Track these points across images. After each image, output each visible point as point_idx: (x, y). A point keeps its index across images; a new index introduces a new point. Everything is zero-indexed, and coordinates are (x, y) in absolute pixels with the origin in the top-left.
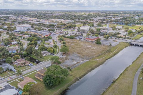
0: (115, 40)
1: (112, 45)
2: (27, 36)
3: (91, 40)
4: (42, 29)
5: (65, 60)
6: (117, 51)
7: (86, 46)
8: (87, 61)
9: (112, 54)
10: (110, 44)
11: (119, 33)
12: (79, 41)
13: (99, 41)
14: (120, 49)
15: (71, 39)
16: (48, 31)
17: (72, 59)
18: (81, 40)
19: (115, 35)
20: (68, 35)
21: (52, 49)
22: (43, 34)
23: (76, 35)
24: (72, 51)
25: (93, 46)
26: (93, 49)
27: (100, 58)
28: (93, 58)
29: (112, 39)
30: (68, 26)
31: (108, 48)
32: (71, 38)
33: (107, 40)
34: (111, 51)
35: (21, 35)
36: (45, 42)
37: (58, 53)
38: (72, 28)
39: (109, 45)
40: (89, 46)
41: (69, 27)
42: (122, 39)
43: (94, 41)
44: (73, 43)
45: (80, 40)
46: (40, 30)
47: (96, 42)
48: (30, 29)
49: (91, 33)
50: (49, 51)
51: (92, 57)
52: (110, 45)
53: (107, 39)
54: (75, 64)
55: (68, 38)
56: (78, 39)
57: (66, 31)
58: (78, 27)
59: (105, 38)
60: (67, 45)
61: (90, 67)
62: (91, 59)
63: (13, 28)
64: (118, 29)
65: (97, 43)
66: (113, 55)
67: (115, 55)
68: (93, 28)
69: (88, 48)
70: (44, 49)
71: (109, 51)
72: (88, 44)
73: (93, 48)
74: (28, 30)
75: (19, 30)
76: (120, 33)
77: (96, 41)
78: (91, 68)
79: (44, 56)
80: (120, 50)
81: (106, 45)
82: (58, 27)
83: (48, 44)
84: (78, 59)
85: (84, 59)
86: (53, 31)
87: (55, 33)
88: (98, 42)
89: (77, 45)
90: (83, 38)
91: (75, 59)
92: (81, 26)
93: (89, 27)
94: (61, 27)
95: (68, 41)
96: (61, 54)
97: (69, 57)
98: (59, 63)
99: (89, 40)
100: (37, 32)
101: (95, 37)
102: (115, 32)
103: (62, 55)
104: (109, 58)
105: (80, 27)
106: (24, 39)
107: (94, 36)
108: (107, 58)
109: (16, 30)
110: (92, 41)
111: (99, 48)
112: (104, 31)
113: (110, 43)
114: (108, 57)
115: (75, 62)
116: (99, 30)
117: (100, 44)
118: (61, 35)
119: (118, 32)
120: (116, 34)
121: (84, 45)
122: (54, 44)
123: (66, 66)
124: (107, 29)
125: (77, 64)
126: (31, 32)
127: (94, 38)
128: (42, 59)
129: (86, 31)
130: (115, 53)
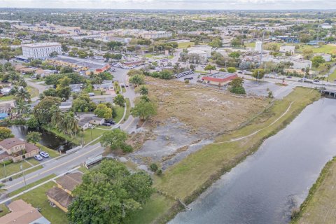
0: (281, 82)
1: (275, 95)
2: (48, 72)
3: (217, 83)
4: (89, 53)
5: (145, 140)
6: (291, 114)
7: (205, 98)
8: (208, 142)
9: (276, 121)
10: (270, 94)
11: (289, 64)
12: (186, 86)
13: (239, 86)
14: (297, 107)
15: (164, 81)
16: (105, 59)
17: (164, 138)
18: (190, 81)
19: (279, 70)
20: (157, 69)
21: (110, 109)
22: (89, 66)
23: (176, 69)
24: (166, 112)
25: (224, 100)
26: (224, 108)
27: (246, 134)
28: (225, 133)
29: (272, 80)
30: (155, 47)
31: (266, 105)
32: (165, 77)
33: (259, 81)
34: (274, 114)
35: (31, 69)
36: (93, 87)
37: (125, 120)
38: (167, 52)
39: (267, 95)
40: (212, 99)
41: (160, 49)
42: (300, 79)
43: (225, 86)
44: (168, 90)
45: (187, 83)
46: (82, 57)
47: (230, 86)
48: (57, 54)
49: (217, 63)
50: (101, 115)
51: (221, 131)
52: (269, 97)
53: (261, 78)
54: (174, 154)
55: (156, 76)
56: (182, 79)
57: (152, 59)
58: (182, 49)
59: (255, 76)
60: (151, 96)
61: (218, 163)
62: (220, 137)
63: (14, 50)
64: (284, 54)
65: (234, 91)
66: (280, 123)
67: (285, 123)
68: (221, 51)
69: (208, 104)
70: (87, 109)
71: (268, 113)
72: (209, 92)
73: (223, 103)
74: (52, 55)
75: (28, 56)
76: (292, 64)
77: (229, 84)
78: (219, 168)
79: (84, 128)
80: (299, 111)
81: (259, 95)
82: (131, 50)
83: (102, 94)
84: (181, 136)
85: (198, 136)
86: (118, 57)
87: (123, 63)
88: (236, 88)
89: (180, 96)
90: (195, 76)
91: (173, 136)
92: (189, 46)
93: (209, 49)
94: (139, 48)
95: (156, 84)
96: (135, 122)
97: (156, 131)
98: (126, 150)
99: (211, 82)
100: (75, 61)
101: (229, 75)
102: (279, 61)
103: (138, 127)
104: (270, 135)
105: (188, 49)
106: (38, 79)
107: (224, 71)
108: (265, 134)
109: (21, 57)
110: (219, 86)
111: (239, 104)
112: (250, 58)
113: (268, 90)
114: (269, 132)
115: (173, 148)
116: (238, 55)
117: (243, 92)
118: (138, 69)
119: (287, 60)
120: (283, 67)
121: (198, 95)
122: (118, 93)
123: (145, 160)
124: (257, 53)
125: (178, 154)
126: (61, 61)
127: (225, 77)
128: (79, 139)
129: (204, 58)
130: (285, 119)
